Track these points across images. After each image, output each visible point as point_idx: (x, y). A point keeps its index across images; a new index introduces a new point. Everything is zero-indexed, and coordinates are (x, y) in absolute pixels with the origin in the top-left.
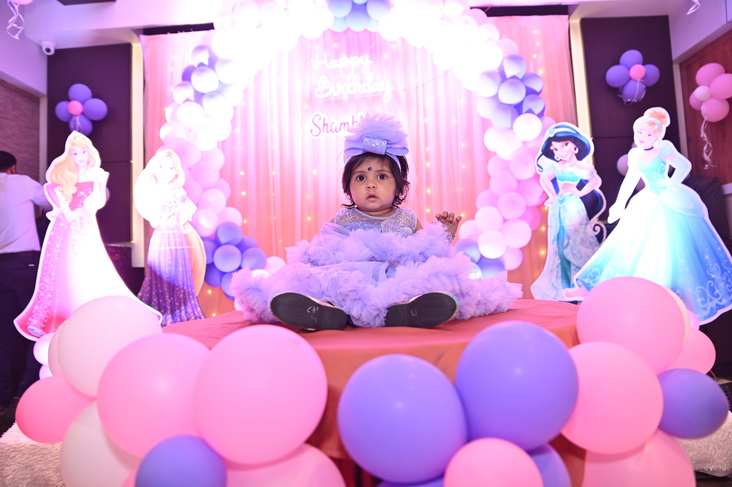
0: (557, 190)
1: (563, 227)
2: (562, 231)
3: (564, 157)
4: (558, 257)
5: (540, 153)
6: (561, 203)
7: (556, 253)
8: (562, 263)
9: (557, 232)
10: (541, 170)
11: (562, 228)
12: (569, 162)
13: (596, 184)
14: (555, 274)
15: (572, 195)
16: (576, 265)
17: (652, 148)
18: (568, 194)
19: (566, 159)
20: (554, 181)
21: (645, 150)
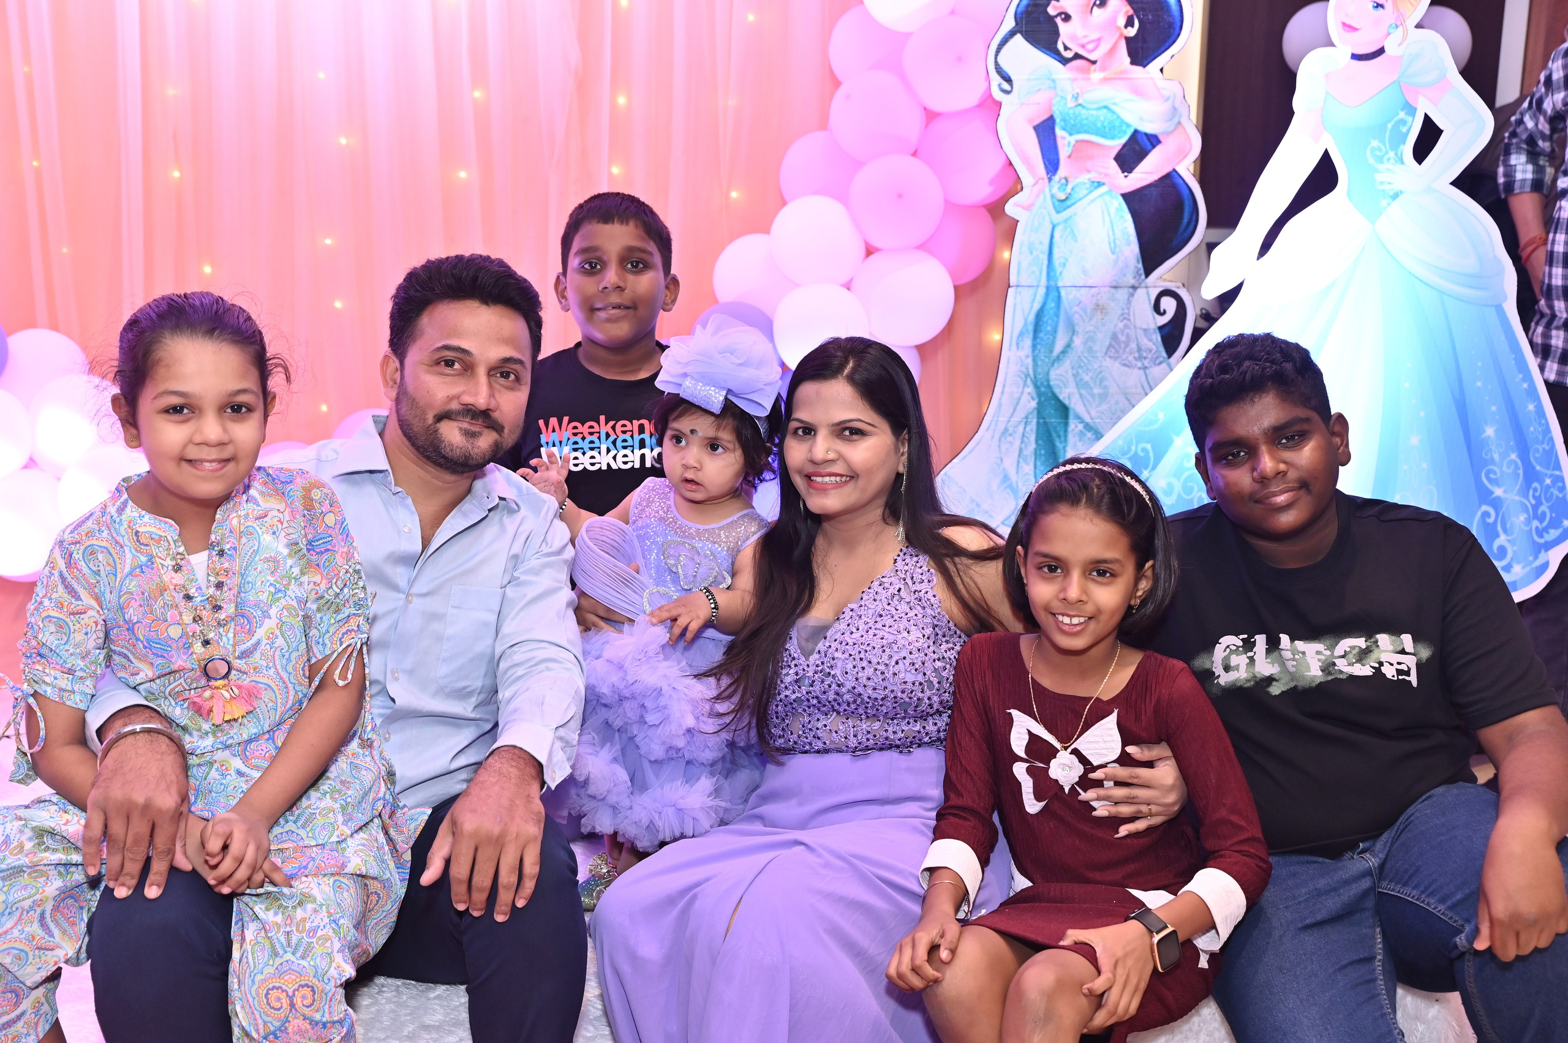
0: (1052, 164)
1: (1058, 289)
2: (1051, 305)
3: (1090, 46)
4: (1030, 389)
5: (1010, 23)
6: (1058, 212)
7: (1027, 375)
8: (1040, 411)
9: (1037, 306)
10: (1006, 86)
11: (1053, 291)
12: (1103, 69)
13: (1182, 155)
14: (1017, 443)
15: (1100, 184)
16: (1087, 419)
17: (1381, 51)
18: (1085, 178)
19: (1092, 57)
20: (1046, 130)
21: (1355, 57)
